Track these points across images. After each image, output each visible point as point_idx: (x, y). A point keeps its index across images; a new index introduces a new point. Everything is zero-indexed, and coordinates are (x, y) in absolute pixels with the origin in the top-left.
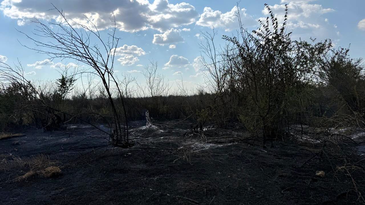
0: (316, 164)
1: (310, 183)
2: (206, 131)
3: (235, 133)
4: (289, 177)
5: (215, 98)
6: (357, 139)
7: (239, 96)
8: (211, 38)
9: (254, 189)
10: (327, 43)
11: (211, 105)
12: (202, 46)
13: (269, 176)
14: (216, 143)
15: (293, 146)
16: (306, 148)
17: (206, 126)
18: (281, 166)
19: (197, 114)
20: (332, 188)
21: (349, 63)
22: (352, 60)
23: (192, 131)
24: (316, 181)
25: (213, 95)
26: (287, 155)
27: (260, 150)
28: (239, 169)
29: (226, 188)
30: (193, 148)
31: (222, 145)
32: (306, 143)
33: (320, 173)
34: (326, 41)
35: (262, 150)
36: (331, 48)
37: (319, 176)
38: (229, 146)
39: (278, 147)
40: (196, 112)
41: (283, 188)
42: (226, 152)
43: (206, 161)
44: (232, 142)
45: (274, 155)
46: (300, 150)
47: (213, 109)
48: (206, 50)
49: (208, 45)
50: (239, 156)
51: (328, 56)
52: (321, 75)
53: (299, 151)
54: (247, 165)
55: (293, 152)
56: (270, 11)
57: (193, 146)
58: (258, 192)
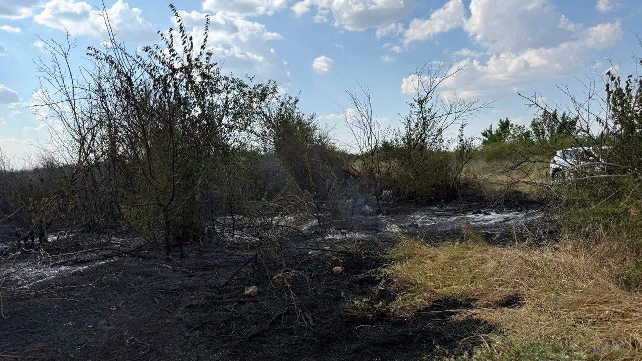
0: (247, 275)
1: (235, 308)
2: (54, 242)
3: (117, 241)
4: (202, 306)
5: (74, 174)
6: (308, 229)
7: (127, 170)
8: (62, 53)
9: (137, 340)
10: (271, 86)
11: (63, 189)
12: (42, 66)
13: (167, 311)
14: (74, 264)
15: (217, 251)
16: (238, 251)
17: (54, 232)
18: (191, 289)
19: (31, 207)
20: (265, 311)
21: (299, 120)
22: (303, 115)
23: (19, 245)
24: (243, 303)
25: (69, 167)
26: (206, 268)
27: (160, 267)
28: (113, 308)
29: (81, 350)
30: (17, 281)
31: (86, 267)
32: (238, 244)
33: (251, 290)
34: (270, 82)
35: (164, 265)
36: (276, 95)
37: (249, 295)
38: (101, 267)
39: (193, 257)
40: (28, 204)
41: (188, 327)
42: (92, 279)
43: (43, 305)
44: (109, 257)
45: (182, 271)
46: (227, 257)
47: (68, 196)
48: (53, 76)
49: (56, 65)
50: (116, 284)
51: (272, 106)
52: (263, 136)
53: (225, 259)
54: (130, 297)
55: (217, 262)
56: (178, 18)
57: (17, 277)
58: (144, 344)
